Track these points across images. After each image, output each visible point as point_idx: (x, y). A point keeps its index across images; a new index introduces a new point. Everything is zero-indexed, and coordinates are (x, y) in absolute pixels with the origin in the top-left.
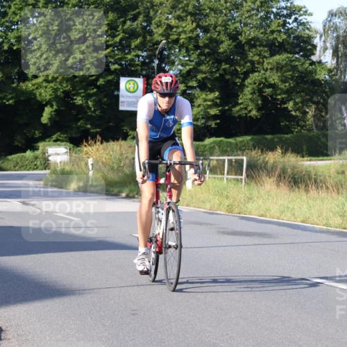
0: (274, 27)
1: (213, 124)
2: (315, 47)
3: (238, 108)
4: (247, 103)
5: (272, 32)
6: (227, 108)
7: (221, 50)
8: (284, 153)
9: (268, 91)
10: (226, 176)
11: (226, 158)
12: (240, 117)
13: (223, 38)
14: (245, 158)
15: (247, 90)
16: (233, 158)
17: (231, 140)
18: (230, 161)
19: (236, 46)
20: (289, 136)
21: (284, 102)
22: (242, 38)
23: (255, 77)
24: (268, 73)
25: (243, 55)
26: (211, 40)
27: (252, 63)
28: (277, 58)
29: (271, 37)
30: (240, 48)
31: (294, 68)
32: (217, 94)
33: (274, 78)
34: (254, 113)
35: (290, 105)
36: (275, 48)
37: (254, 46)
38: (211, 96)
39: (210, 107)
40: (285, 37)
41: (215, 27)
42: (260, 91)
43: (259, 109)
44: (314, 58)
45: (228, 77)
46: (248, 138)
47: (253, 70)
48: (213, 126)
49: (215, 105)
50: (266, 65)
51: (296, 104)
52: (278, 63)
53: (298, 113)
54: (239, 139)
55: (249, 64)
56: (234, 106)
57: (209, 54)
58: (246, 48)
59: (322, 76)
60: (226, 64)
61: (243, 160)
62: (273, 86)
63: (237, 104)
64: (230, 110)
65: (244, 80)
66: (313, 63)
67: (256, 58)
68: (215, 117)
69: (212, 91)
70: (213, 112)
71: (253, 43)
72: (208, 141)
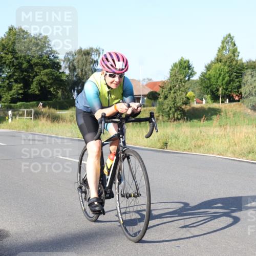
0: (44, 58)
1: (20, 97)
2: (61, 66)
3: (30, 90)
4: (34, 88)
5: (44, 60)
6: (26, 90)
7: (23, 67)
8: (50, 108)
9: (43, 84)
10: (25, 117)
11: (25, 110)
12: (31, 94)
13: (24, 62)
14: (33, 110)
15: (34, 83)
16: (29, 110)
17: (28, 103)
18: (27, 111)
19: (29, 66)
20: (51, 102)
21: (49, 88)
22: (32, 62)
23: (37, 78)
24: (43, 77)
25: (33, 69)
26: (19, 63)
27: (36, 72)
28: (46, 70)
29: (43, 62)
30: (31, 66)
31: (53, 75)
32: (22, 84)
33: (45, 78)
34: (37, 92)
35: (52, 89)
36: (45, 67)
37: (37, 66)
38: (20, 85)
39: (19, 90)
40: (49, 62)
41: (21, 57)
42: (40, 84)
43: (39, 91)
44: (61, 71)
45: (26, 78)
46: (35, 102)
47: (36, 75)
48: (21, 97)
49: (21, 89)
50: (41, 73)
51: (54, 89)
52: (46, 73)
53: (54, 93)
54: (31, 103)
55: (35, 73)
56: (29, 90)
57: (18, 68)
58: (34, 66)
59: (64, 78)
60: (25, 72)
61: (32, 111)
62: (45, 82)
63: (31, 89)
64: (27, 91)
65: (33, 79)
66: (60, 73)
67: (38, 70)
68: (21, 94)
69: (20, 83)
70: (21, 92)
71: (36, 64)
72: (19, 104)
